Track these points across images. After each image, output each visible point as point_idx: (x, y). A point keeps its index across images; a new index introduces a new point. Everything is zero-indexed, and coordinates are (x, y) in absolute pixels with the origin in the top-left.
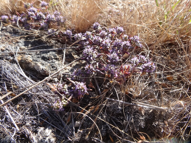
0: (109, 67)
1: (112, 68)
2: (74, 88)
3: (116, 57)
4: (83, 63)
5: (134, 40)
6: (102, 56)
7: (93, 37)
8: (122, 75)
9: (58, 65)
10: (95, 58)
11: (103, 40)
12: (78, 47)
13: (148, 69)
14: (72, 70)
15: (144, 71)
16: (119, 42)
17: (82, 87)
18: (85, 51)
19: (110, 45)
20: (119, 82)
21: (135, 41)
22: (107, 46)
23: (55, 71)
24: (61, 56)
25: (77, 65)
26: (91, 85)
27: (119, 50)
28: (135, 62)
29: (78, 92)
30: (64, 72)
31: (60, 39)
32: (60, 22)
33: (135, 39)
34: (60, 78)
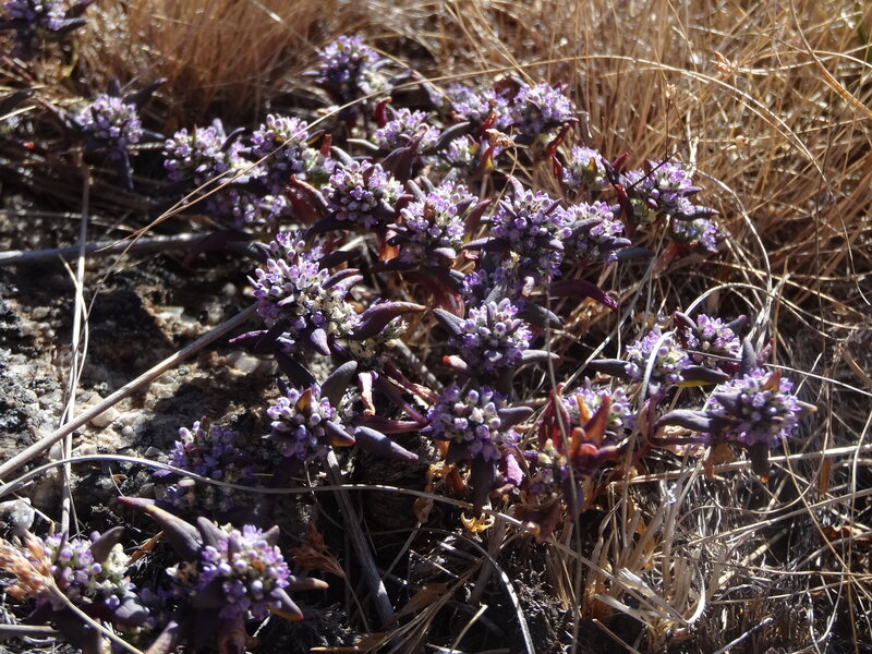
0: (460, 405)
1: (478, 413)
2: (189, 568)
3: (510, 332)
4: (236, 372)
5: (649, 190)
6: (398, 324)
7: (320, 164)
8: (555, 467)
9: (31, 394)
10: (345, 336)
11: (408, 189)
12: (185, 237)
13: (747, 418)
14: (151, 437)
15: (719, 431)
16: (535, 216)
17: (251, 557)
18: (269, 285)
19: (467, 229)
20: (535, 522)
21: (659, 200)
22: (438, 243)
23: (11, 444)
24: (47, 318)
25: (186, 390)
26: (312, 551)
27: (533, 272)
28: (657, 366)
29: (222, 594)
30: (84, 447)
31: (26, 167)
32: (39, 25)
33: (657, 186)
34: (59, 500)
